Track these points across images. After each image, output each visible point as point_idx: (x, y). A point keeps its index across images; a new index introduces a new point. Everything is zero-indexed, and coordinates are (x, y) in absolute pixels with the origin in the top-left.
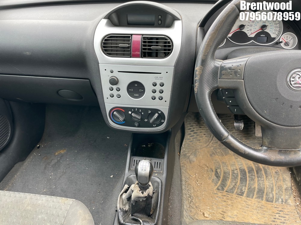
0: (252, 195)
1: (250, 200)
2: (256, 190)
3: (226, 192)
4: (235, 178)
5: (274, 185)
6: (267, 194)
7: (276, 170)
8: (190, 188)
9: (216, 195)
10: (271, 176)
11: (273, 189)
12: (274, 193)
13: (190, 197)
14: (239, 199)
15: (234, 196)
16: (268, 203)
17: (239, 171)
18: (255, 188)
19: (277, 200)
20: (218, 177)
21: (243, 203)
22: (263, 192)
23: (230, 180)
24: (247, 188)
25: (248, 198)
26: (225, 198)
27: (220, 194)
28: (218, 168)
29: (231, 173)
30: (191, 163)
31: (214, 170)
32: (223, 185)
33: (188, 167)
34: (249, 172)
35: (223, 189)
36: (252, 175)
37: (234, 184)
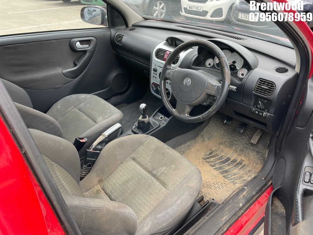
0: (218, 170)
1: (214, 171)
2: (225, 170)
3: (206, 161)
4: (219, 159)
5: (240, 174)
6: (228, 175)
7: (251, 169)
8: (188, 150)
9: (199, 160)
10: (244, 170)
11: (235, 175)
12: (233, 177)
13: (183, 152)
14: (209, 167)
15: (208, 164)
16: (223, 178)
17: (226, 158)
18: (225, 168)
19: (231, 179)
20: (210, 154)
21: (208, 169)
22: (227, 173)
23: (215, 158)
24: (219, 166)
25: (214, 169)
26: (202, 163)
27: (201, 160)
28: (216, 151)
29: (219, 156)
30: (203, 141)
31: (212, 151)
32: (208, 158)
33: (199, 142)
34: (231, 161)
35: (206, 159)
36: (231, 163)
37: (215, 160)
